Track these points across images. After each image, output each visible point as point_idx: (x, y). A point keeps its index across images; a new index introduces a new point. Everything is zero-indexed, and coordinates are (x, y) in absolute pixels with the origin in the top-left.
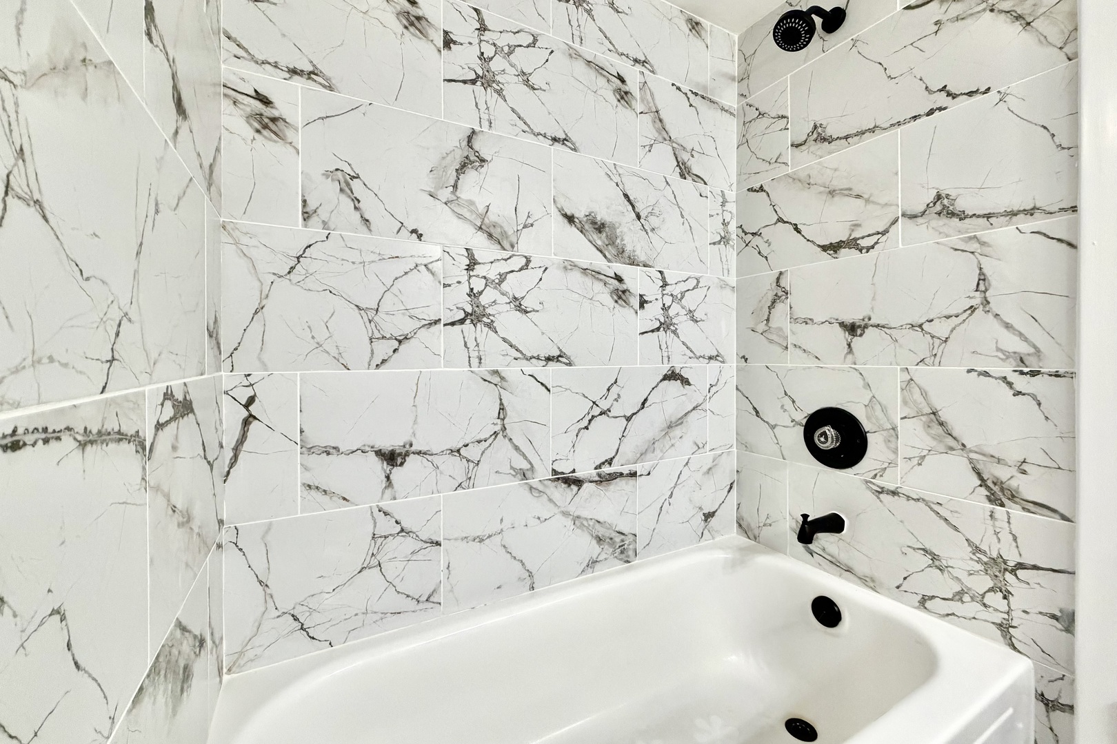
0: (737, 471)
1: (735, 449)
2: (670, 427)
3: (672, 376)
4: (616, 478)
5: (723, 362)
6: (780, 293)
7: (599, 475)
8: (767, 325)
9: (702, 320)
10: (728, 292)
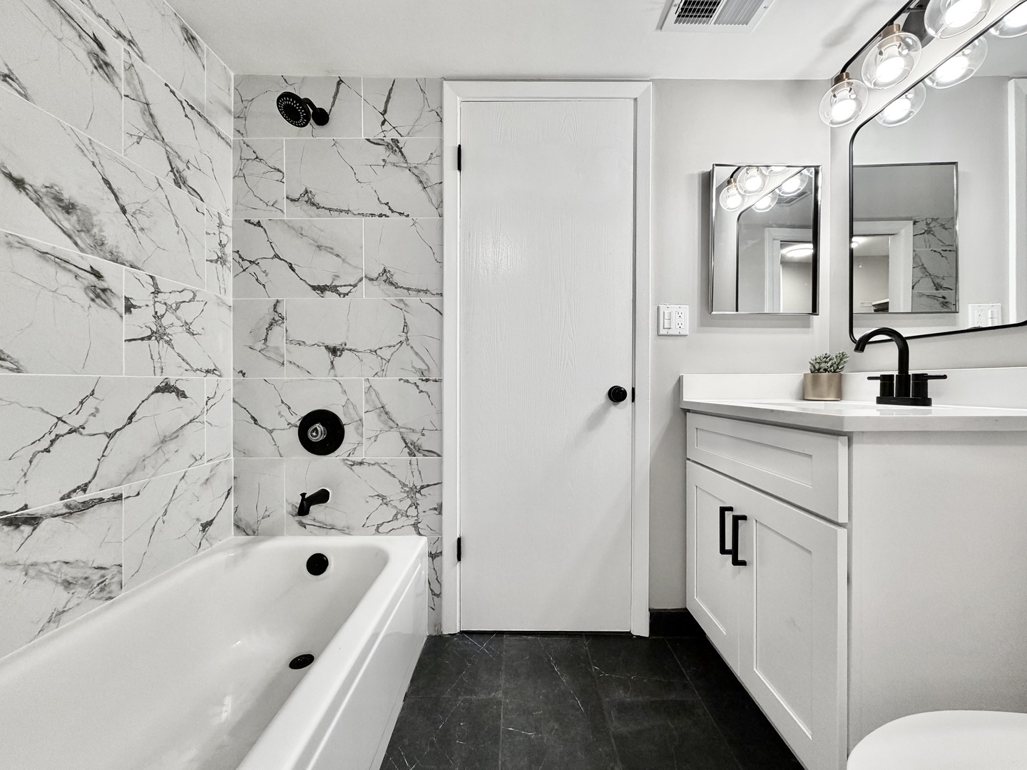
0: (235, 478)
1: (232, 458)
2: (163, 441)
3: (166, 388)
4: (93, 506)
5: (220, 376)
6: (277, 319)
7: (68, 506)
8: (264, 344)
9: (198, 334)
10: (224, 310)
